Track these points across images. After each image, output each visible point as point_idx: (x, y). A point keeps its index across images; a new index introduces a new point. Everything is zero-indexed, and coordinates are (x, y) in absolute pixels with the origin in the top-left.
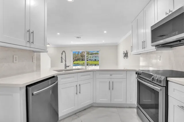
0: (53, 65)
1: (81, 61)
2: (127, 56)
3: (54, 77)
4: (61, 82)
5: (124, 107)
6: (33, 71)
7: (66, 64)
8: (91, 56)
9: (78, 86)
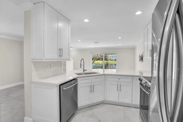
0: (75, 69)
1: (101, 60)
2: (142, 60)
3: (75, 79)
4: (80, 82)
5: (130, 107)
6: (61, 74)
7: (84, 69)
8: (111, 55)
9: (92, 86)
